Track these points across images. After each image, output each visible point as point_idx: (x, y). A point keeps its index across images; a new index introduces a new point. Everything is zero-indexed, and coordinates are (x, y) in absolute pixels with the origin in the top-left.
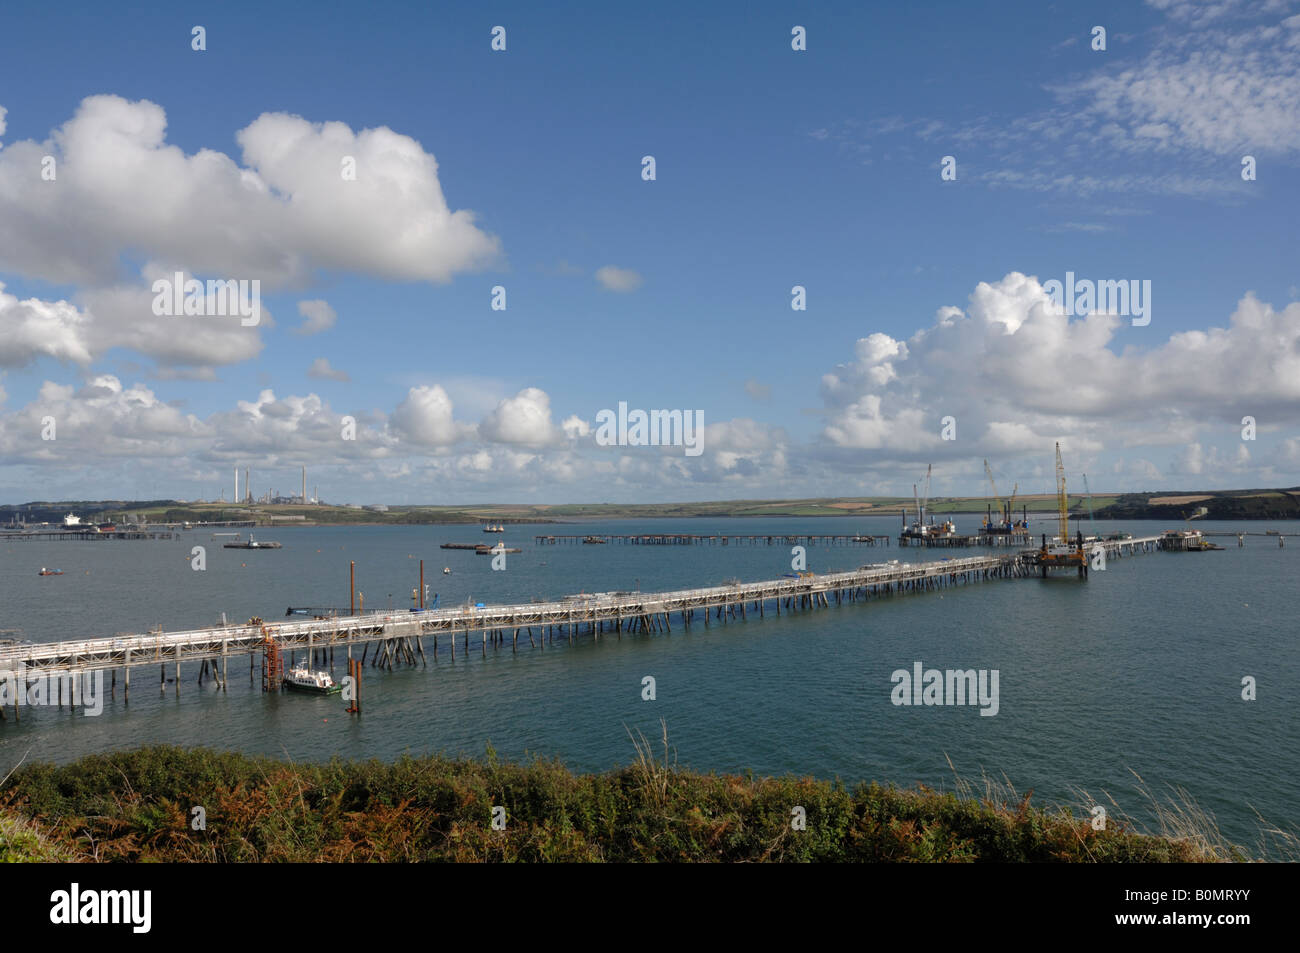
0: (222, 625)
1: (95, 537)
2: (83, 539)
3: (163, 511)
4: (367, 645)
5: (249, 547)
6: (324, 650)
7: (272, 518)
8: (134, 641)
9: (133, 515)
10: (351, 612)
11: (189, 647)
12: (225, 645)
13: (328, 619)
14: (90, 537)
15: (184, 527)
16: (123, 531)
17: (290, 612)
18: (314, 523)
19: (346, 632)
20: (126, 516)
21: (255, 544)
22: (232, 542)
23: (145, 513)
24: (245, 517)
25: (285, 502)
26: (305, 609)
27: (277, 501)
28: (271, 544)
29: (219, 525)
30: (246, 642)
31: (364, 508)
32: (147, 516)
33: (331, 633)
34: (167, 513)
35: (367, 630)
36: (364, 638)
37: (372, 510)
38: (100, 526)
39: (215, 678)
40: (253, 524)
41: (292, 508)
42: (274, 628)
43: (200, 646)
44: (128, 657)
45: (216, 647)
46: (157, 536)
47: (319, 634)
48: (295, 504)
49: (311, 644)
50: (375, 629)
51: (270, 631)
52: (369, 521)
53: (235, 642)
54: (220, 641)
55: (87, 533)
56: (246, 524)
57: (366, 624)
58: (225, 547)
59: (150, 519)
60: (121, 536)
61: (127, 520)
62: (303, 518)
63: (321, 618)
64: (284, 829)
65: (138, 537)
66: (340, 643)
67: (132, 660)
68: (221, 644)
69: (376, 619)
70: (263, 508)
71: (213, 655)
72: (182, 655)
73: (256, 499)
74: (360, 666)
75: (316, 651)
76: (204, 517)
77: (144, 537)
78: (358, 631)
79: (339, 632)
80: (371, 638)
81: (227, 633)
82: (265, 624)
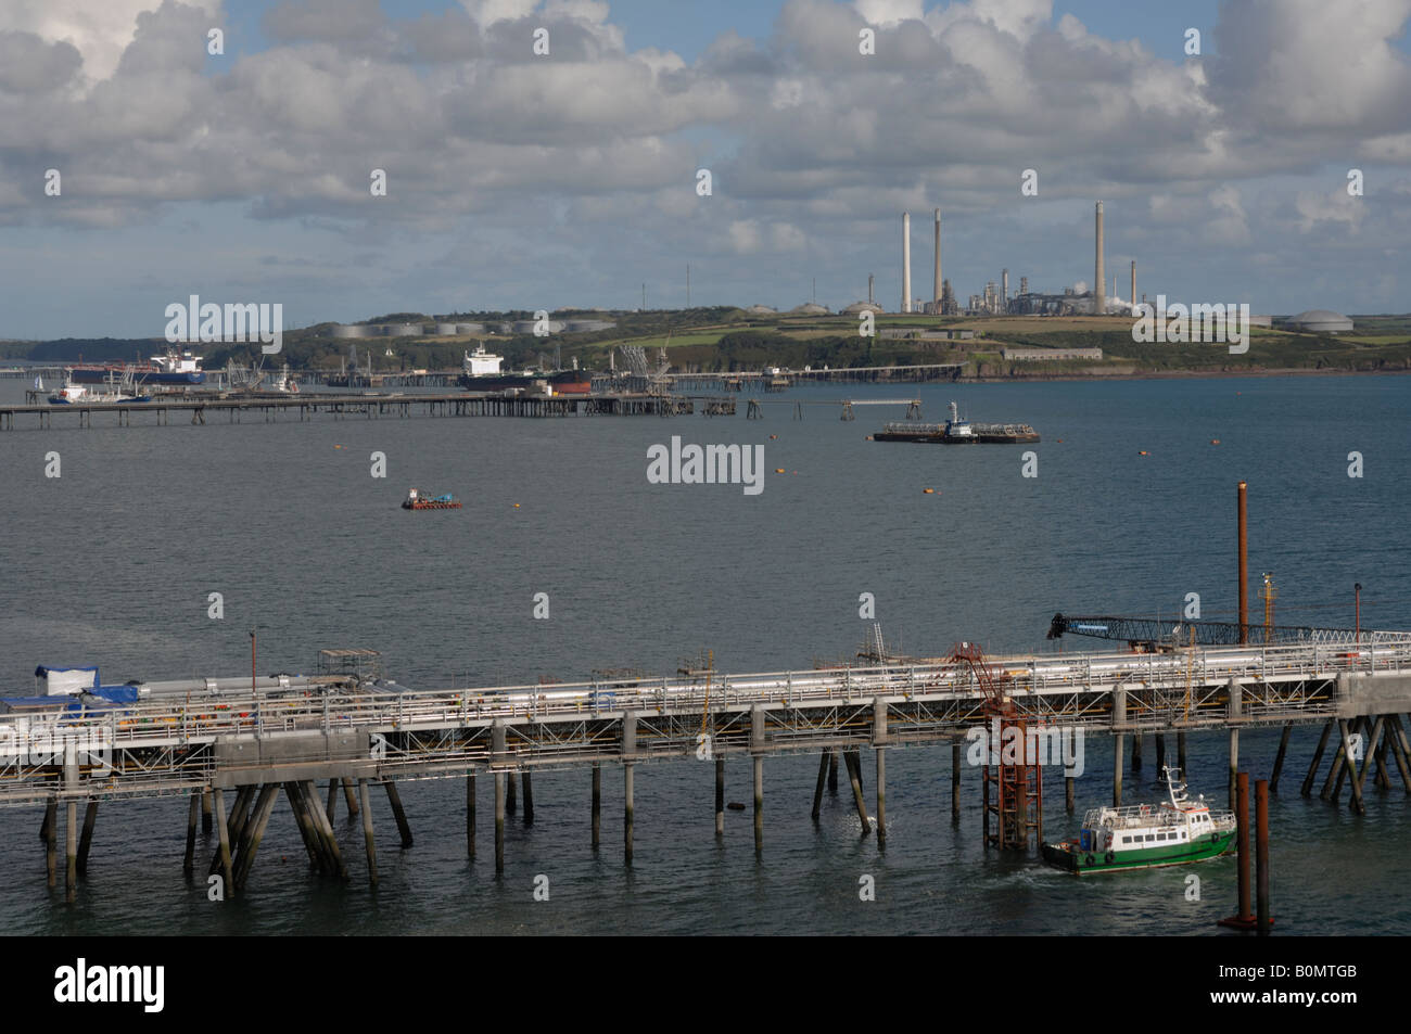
0: (872, 657)
1: (540, 408)
2: (510, 414)
3: (709, 337)
4: (1287, 731)
5: (947, 438)
6: (1159, 741)
7: (1009, 356)
8: (645, 692)
9: (635, 348)
10: (1236, 633)
11: (786, 715)
12: (882, 714)
13: (1168, 652)
14: (529, 407)
15: (767, 384)
16: (610, 393)
17: (1060, 626)
18: (1130, 371)
19: (1225, 690)
20: (618, 352)
21: (965, 431)
22: (899, 426)
23: (664, 343)
24: (932, 352)
25: (1043, 310)
26: (1103, 620)
27: (1021, 306)
28: (1009, 430)
29: (861, 377)
30: (938, 709)
31: (1276, 322)
32: (669, 351)
33: (1179, 693)
34: (722, 344)
35: (1286, 689)
36: (1277, 712)
37: (1303, 327)
38: (551, 380)
39: (856, 805)
40: (957, 372)
41: (1065, 324)
42: (1015, 673)
43: (817, 715)
44: (631, 736)
45: (857, 719)
46: (699, 406)
47: (1148, 695)
48: (1073, 313)
49: (1122, 722)
50: (1312, 686)
51: (1006, 679)
52: (1290, 362)
53: (909, 708)
54: (868, 701)
55: (523, 400)
56: (934, 374)
57: (1284, 669)
58: (878, 438)
59: (679, 359)
60: (606, 406)
61: (621, 365)
62: (1096, 354)
63: (1150, 648)
65: (649, 410)
66: (1206, 722)
67: (641, 746)
68: (870, 710)
69: (1314, 657)
70: (982, 327)
71: (850, 740)
72: (768, 738)
73: (961, 301)
74: (1266, 793)
75: (1134, 743)
76: (821, 353)
77: (665, 410)
78: (1258, 688)
79: (1202, 691)
80: (1300, 713)
81: (886, 680)
82: (991, 659)
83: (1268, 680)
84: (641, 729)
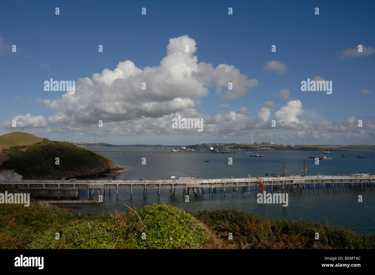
0: (248, 177)
1: (217, 153)
2: (214, 153)
3: (233, 146)
4: (288, 185)
5: (256, 156)
6: (276, 186)
7: (262, 148)
8: (226, 180)
9: (226, 147)
10: (284, 176)
11: (240, 183)
12: (249, 183)
13: (277, 177)
14: (216, 153)
15: (239, 151)
16: (224, 151)
17: (266, 175)
18: (273, 150)
19: (282, 181)
20: (224, 148)
21: (258, 156)
22: (251, 155)
23: (229, 147)
24: (254, 148)
25: (265, 144)
26: (271, 174)
27: (263, 144)
28: (262, 155)
29: (248, 150)
30: (255, 182)
31: (287, 146)
32: (229, 148)
33: (278, 181)
34: (235, 147)
35: (288, 181)
36: (287, 183)
37: (290, 146)
38: (218, 150)
39: (246, 192)
40: (257, 150)
41: (267, 145)
42: (262, 179)
43: (243, 183)
44: (225, 184)
45: (247, 183)
46: (232, 153)
47: (275, 181)
48: (268, 144)
49: (272, 184)
50: (291, 181)
51: (261, 180)
52: (289, 149)
53: (252, 182)
54: (248, 181)
55: (215, 152)
56: (255, 150)
57: (288, 179)
58: (249, 156)
59: (230, 148)
60: (223, 153)
61: (225, 149)
62: (270, 148)
63: (275, 177)
64: (265, 236)
65: (227, 153)
66: (280, 184)
67: (226, 185)
68: (248, 182)
69: (291, 178)
70: (259, 146)
71: (246, 185)
72: (238, 185)
73: (257, 143)
74: (286, 191)
75: (273, 186)
76: (244, 148)
77: (229, 153)
78: (286, 181)
79: (280, 181)
80: (289, 183)
81: (250, 180)
82: (260, 178)
83: (286, 180)
84: (226, 183)
